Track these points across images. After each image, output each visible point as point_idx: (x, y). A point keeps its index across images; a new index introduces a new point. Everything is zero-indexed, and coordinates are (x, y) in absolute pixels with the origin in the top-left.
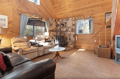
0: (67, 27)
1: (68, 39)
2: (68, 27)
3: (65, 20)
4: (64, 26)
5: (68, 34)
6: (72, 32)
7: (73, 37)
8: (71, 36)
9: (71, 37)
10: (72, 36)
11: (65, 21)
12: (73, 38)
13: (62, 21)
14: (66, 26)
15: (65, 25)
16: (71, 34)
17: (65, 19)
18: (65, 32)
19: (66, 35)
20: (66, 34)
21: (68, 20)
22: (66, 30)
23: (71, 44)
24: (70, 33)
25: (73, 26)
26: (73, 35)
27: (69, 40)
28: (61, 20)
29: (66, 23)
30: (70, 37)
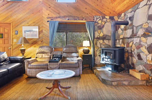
0: (135, 28)
1: (134, 55)
2: (137, 27)
3: (131, 12)
4: (128, 26)
5: (134, 43)
6: (143, 39)
7: (147, 52)
8: (141, 48)
9: (142, 52)
10: (144, 49)
11: (129, 15)
12: (146, 56)
13: (125, 15)
14: (132, 24)
15: (130, 22)
16: (142, 43)
17: (130, 10)
18: (128, 38)
19: (131, 47)
20: (131, 44)
21: (137, 8)
22: (131, 33)
23: (141, 69)
24: (140, 41)
25: (148, 21)
26: (146, 46)
27: (137, 58)
28: (123, 15)
29: (131, 18)
30: (139, 51)
